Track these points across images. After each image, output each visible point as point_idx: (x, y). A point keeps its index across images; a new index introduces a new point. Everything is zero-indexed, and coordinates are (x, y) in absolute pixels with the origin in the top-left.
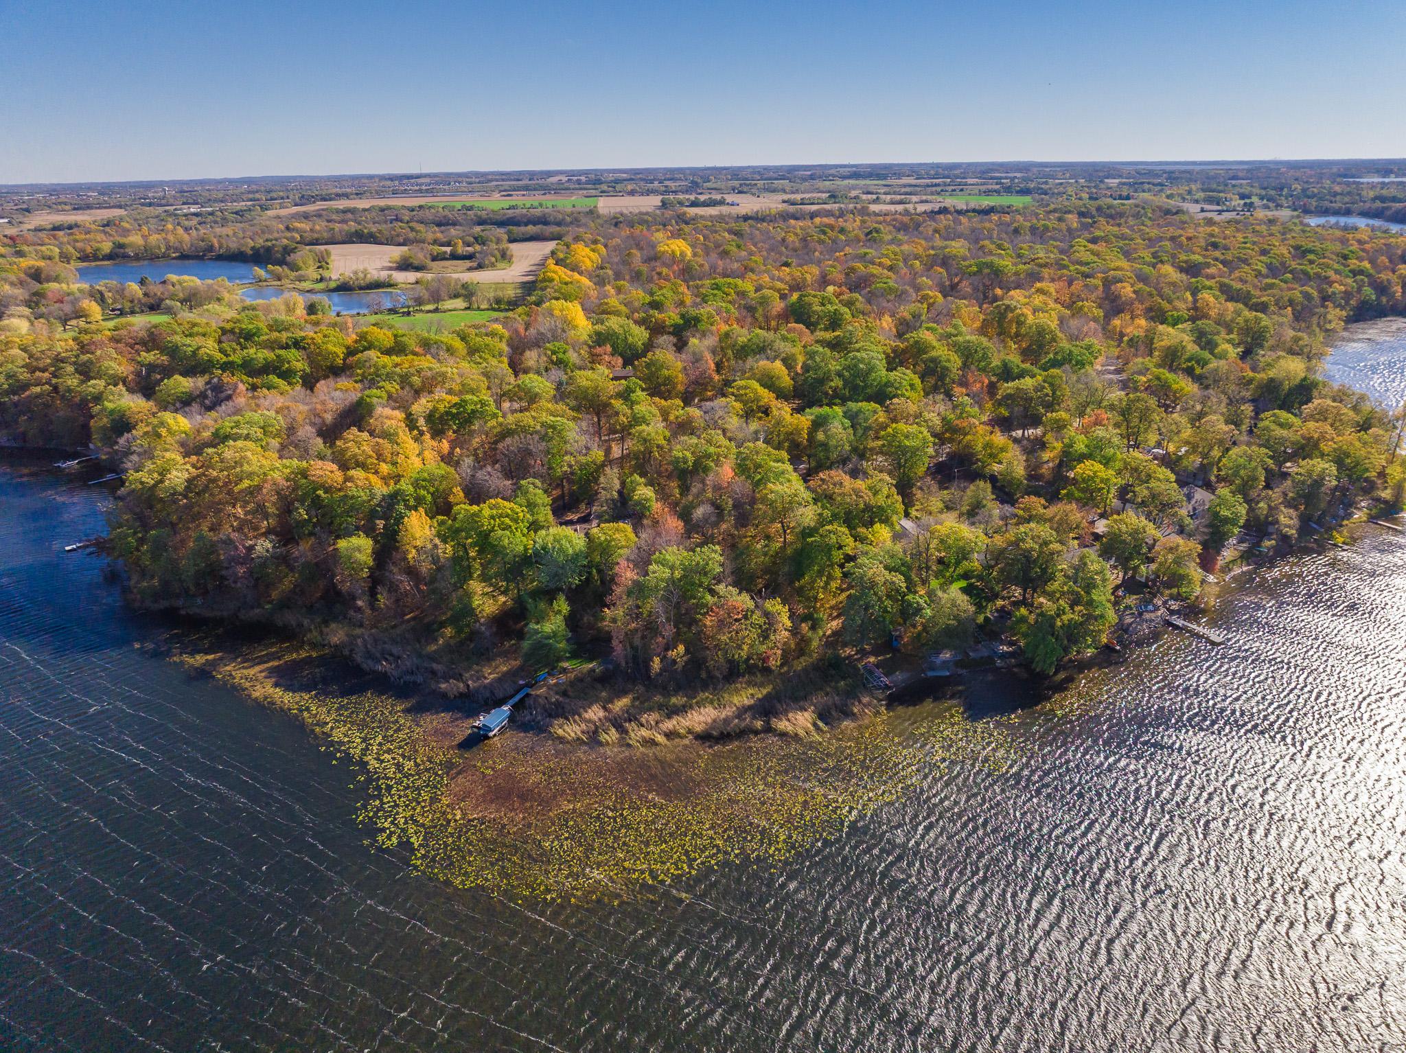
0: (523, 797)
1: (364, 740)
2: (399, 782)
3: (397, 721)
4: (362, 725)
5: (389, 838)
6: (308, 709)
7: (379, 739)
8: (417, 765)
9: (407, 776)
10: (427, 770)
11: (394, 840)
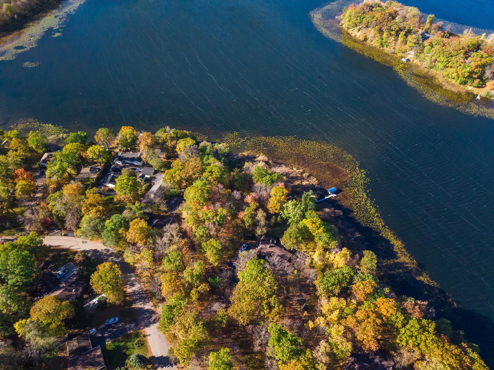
0: (332, 168)
1: (366, 204)
2: (359, 186)
3: (357, 208)
4: (366, 211)
5: (363, 172)
6: (383, 226)
7: (362, 203)
8: (354, 189)
9: (357, 187)
10: (351, 186)
11: (362, 171)
